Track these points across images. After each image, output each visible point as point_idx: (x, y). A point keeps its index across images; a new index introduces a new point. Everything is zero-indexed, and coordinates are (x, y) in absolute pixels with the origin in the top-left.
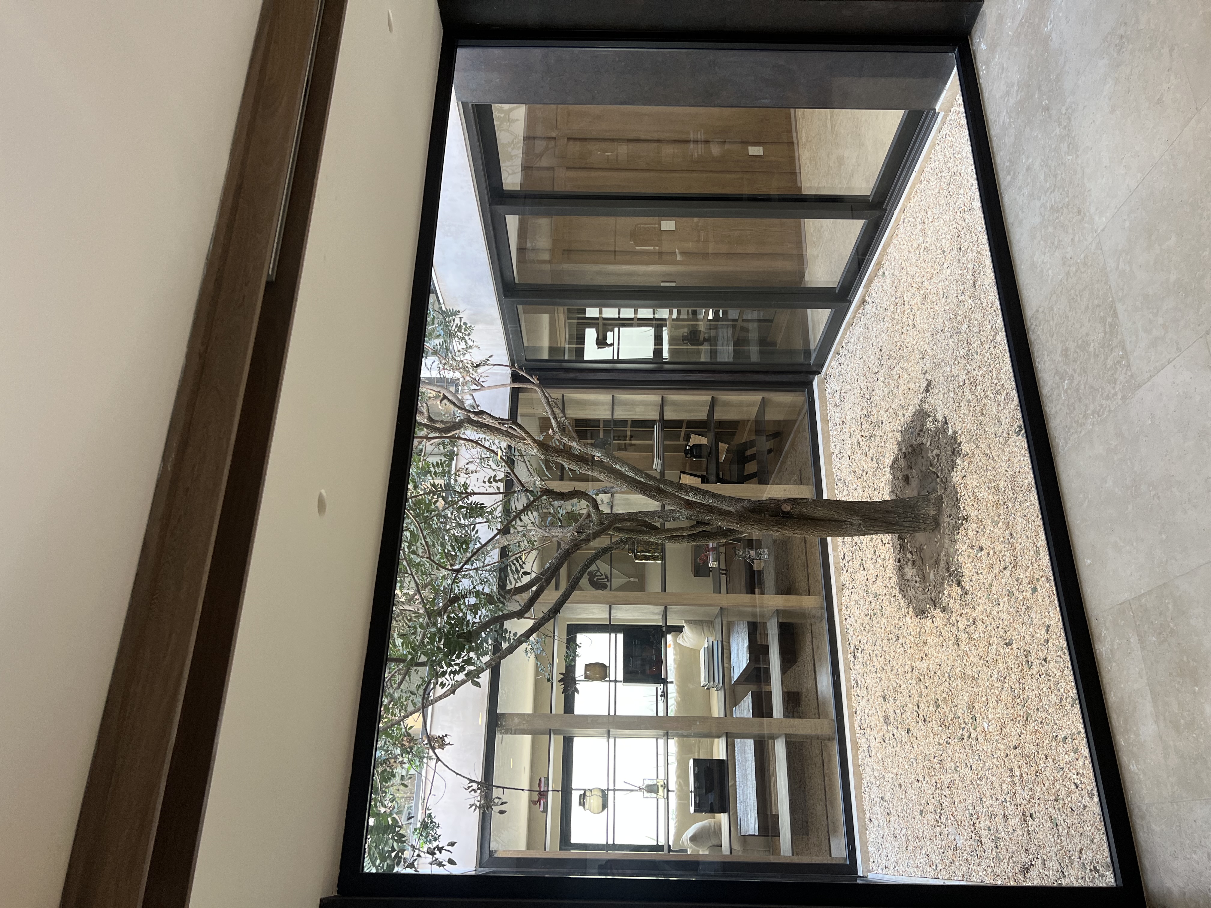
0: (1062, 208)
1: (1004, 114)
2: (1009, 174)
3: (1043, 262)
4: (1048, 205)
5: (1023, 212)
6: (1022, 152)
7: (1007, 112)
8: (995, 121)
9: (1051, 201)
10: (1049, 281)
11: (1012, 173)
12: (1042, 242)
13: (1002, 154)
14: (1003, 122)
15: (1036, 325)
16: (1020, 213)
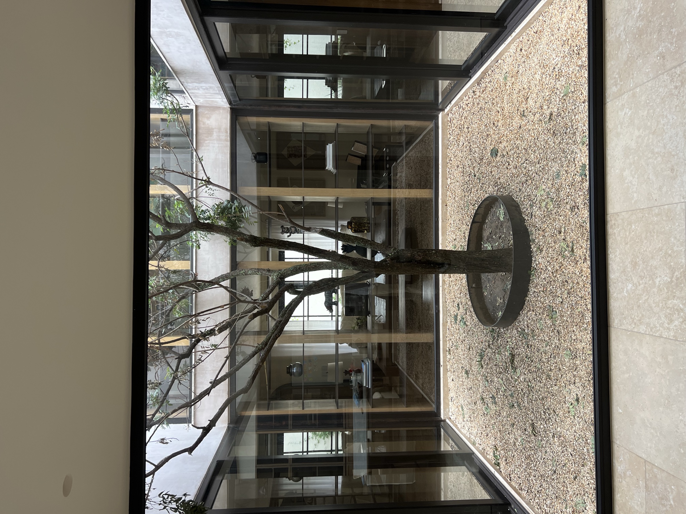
0: (657, 153)
1: (622, 28)
2: (616, 85)
3: (631, 182)
4: (645, 141)
5: (621, 128)
6: (631, 76)
7: (625, 29)
8: (612, 28)
9: (648, 139)
10: (633, 201)
11: (619, 87)
12: (633, 166)
13: (612, 63)
14: (620, 35)
15: (615, 224)
16: (619, 126)
